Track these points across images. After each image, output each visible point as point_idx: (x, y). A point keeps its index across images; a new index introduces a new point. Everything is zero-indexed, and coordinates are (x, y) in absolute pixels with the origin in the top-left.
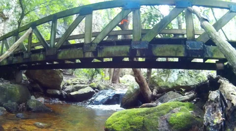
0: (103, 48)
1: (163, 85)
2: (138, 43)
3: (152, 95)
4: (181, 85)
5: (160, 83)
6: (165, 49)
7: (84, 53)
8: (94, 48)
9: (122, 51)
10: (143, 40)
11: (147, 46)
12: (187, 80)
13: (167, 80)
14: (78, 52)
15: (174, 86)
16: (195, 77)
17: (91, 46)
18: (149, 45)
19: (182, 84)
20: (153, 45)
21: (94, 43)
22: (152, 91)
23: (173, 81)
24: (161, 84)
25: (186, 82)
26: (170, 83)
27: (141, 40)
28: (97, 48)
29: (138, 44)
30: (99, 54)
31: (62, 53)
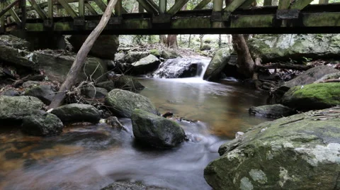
0: (237, 18)
1: (269, 52)
2: (287, 11)
3: (255, 66)
4: (301, 52)
5: (264, 49)
6: (321, 17)
7: (212, 23)
8: (226, 17)
9: (263, 22)
10: (292, 8)
11: (297, 15)
12: (312, 45)
13: (275, 45)
14: (203, 21)
15: (289, 54)
16: (327, 40)
17: (223, 14)
18: (300, 14)
19: (303, 51)
20: (304, 14)
21: (227, 12)
22: (254, 61)
23: (287, 47)
24: (265, 51)
25: (311, 49)
26: (280, 49)
27: (289, 8)
28: (230, 17)
29: (285, 13)
30: (231, 24)
31: (179, 21)
